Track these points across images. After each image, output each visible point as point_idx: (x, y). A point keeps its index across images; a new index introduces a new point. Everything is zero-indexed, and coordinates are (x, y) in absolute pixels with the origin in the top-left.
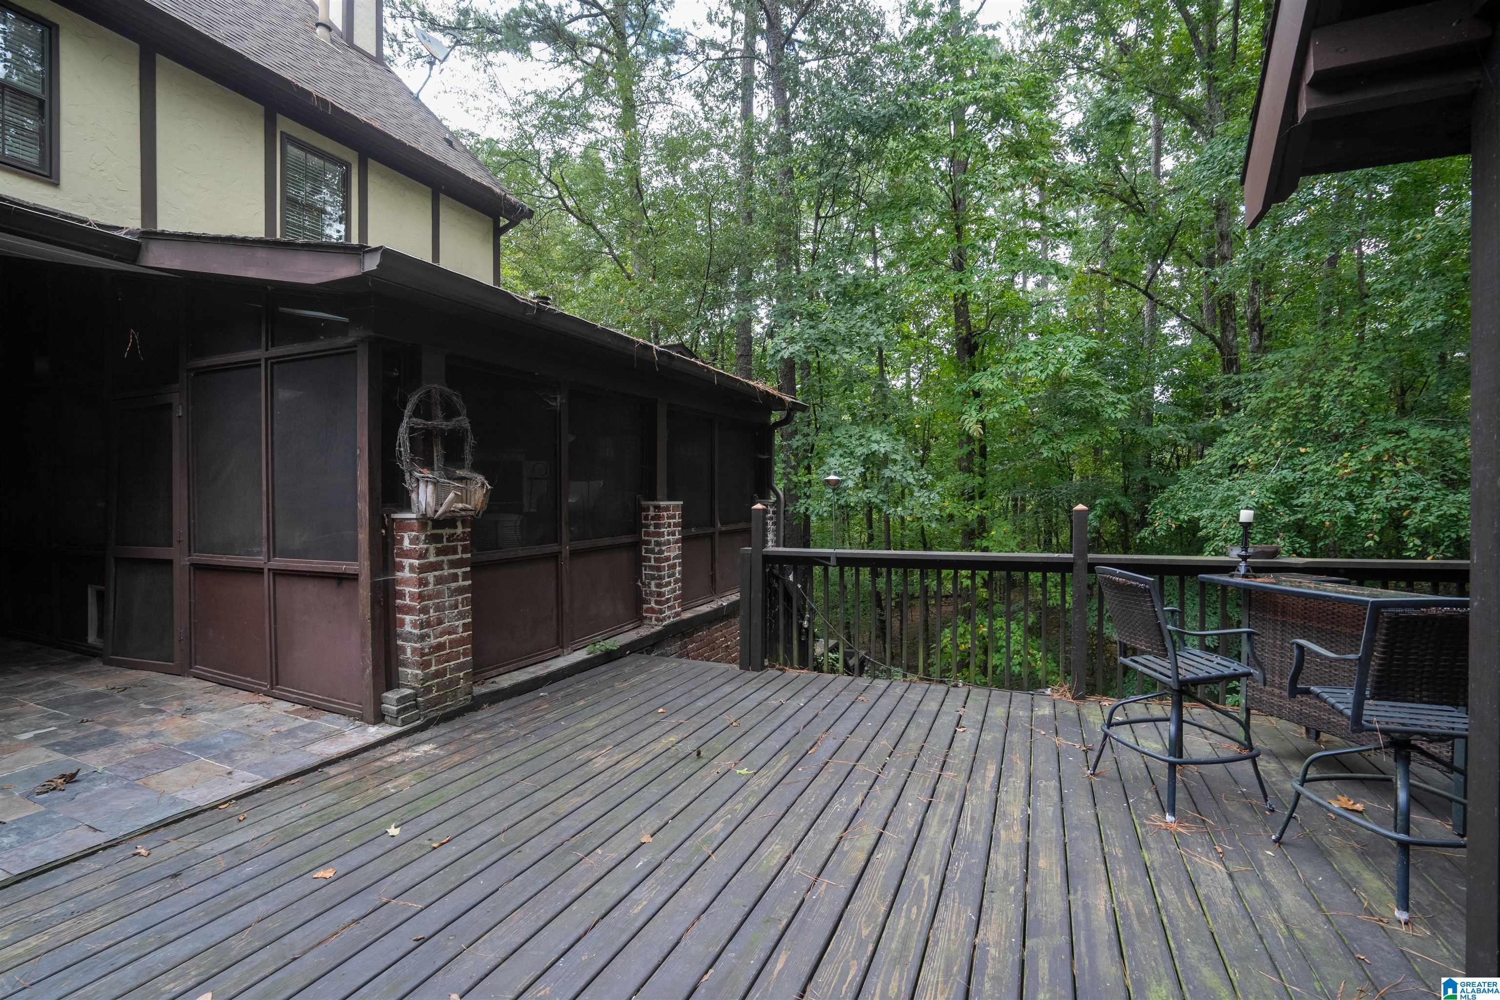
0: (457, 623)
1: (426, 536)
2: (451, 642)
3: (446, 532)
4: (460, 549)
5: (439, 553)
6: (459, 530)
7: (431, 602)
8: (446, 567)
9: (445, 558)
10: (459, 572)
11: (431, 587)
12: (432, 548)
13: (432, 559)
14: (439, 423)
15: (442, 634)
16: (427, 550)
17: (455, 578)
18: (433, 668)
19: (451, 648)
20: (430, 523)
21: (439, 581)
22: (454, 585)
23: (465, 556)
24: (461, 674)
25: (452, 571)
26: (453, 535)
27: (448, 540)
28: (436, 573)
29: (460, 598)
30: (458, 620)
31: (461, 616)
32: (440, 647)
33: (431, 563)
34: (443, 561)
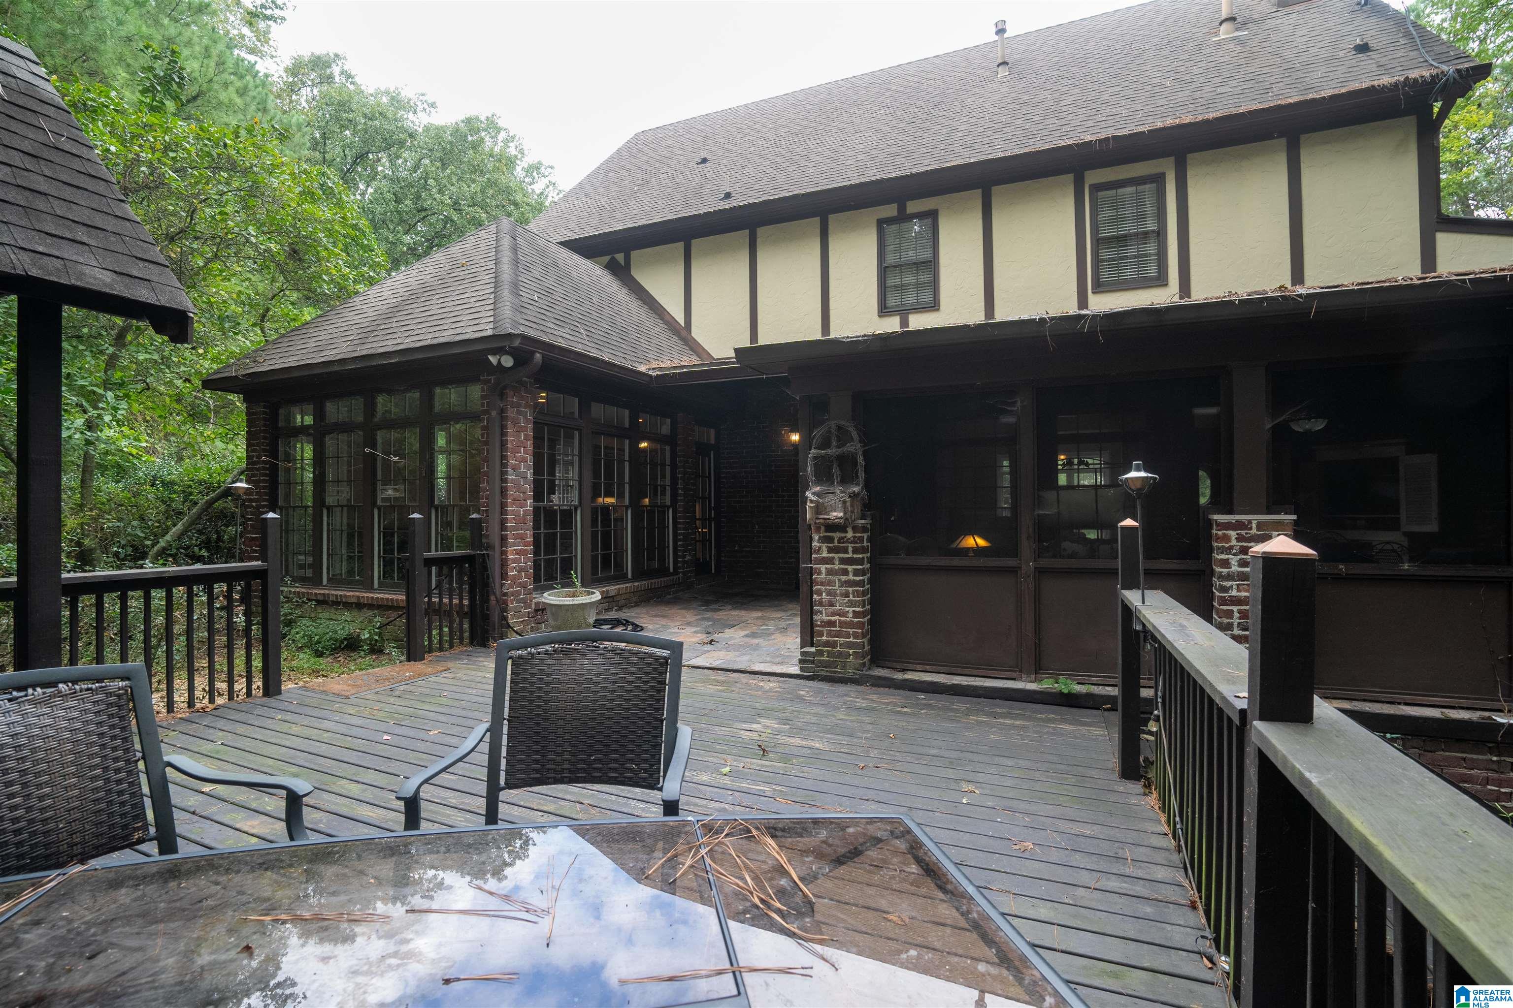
0: (847, 609)
1: (820, 538)
2: (840, 622)
3: (837, 535)
4: (850, 549)
5: (830, 550)
6: (850, 534)
7: (823, 588)
8: (837, 563)
9: (836, 556)
10: (850, 568)
11: (823, 576)
12: (824, 547)
13: (825, 554)
14: (833, 451)
15: (834, 614)
16: (820, 548)
17: (845, 572)
18: (824, 638)
19: (840, 627)
20: (823, 528)
21: (829, 572)
22: (844, 578)
23: (855, 556)
24: (851, 651)
25: (842, 566)
26: (843, 538)
27: (839, 542)
28: (828, 566)
29: (850, 589)
30: (850, 607)
31: (852, 604)
32: (831, 624)
33: (823, 558)
34: (834, 558)
